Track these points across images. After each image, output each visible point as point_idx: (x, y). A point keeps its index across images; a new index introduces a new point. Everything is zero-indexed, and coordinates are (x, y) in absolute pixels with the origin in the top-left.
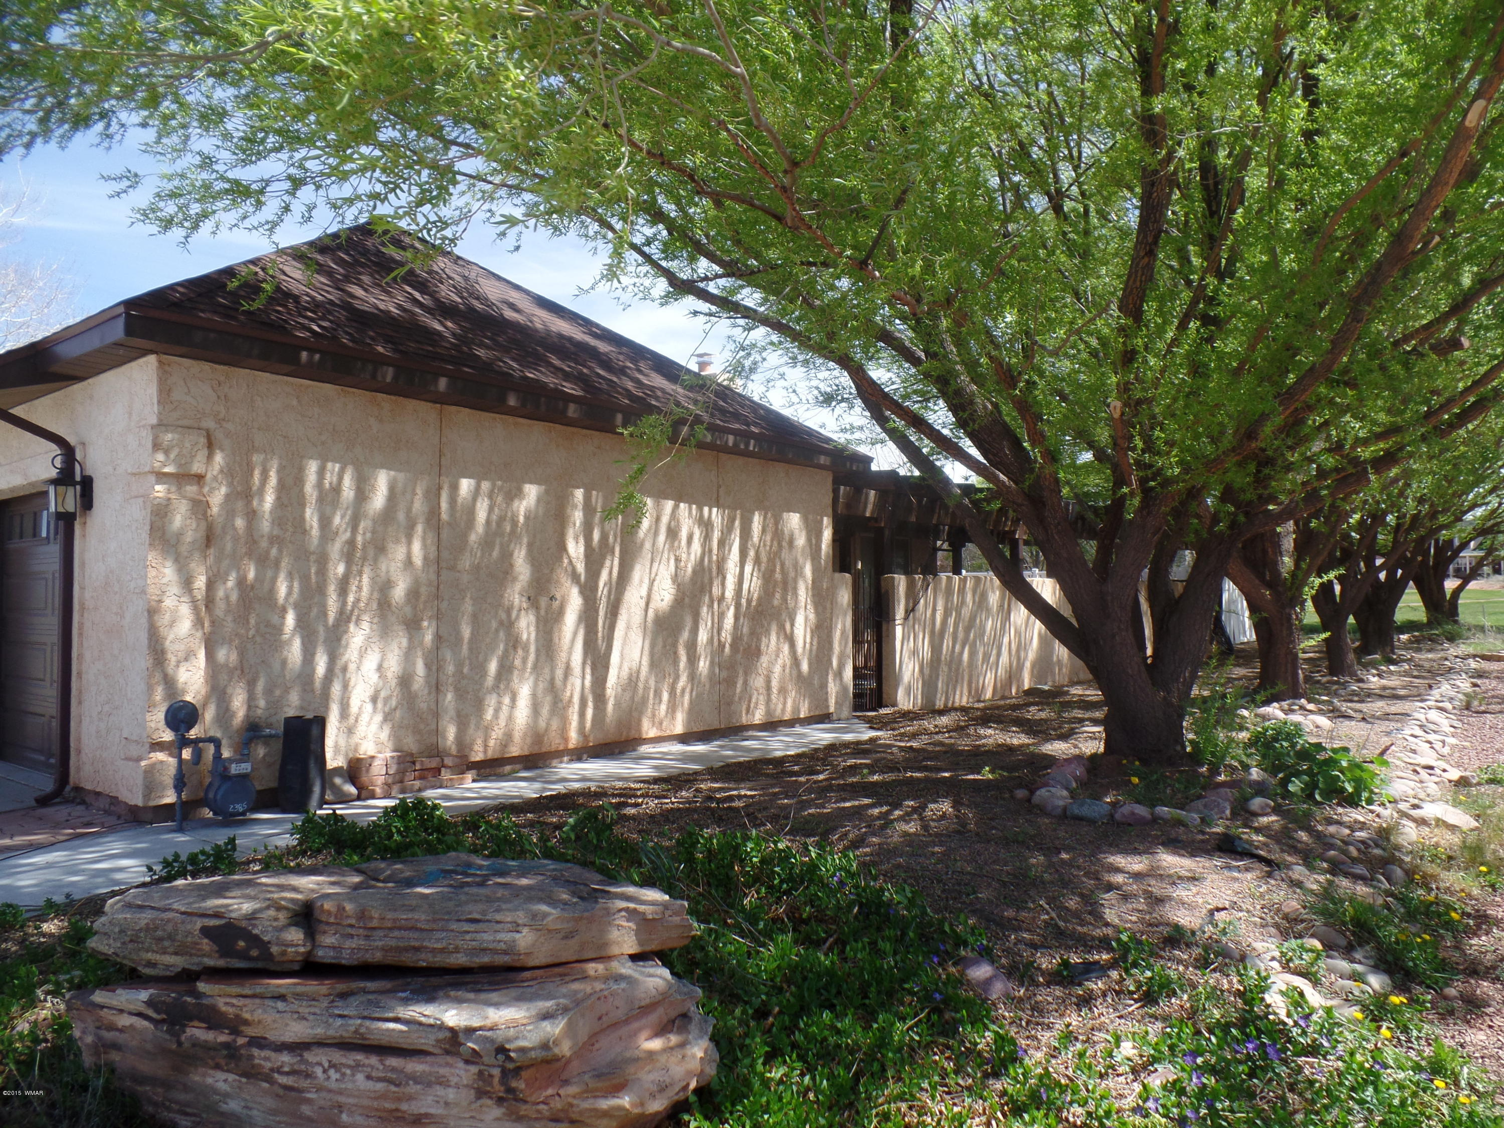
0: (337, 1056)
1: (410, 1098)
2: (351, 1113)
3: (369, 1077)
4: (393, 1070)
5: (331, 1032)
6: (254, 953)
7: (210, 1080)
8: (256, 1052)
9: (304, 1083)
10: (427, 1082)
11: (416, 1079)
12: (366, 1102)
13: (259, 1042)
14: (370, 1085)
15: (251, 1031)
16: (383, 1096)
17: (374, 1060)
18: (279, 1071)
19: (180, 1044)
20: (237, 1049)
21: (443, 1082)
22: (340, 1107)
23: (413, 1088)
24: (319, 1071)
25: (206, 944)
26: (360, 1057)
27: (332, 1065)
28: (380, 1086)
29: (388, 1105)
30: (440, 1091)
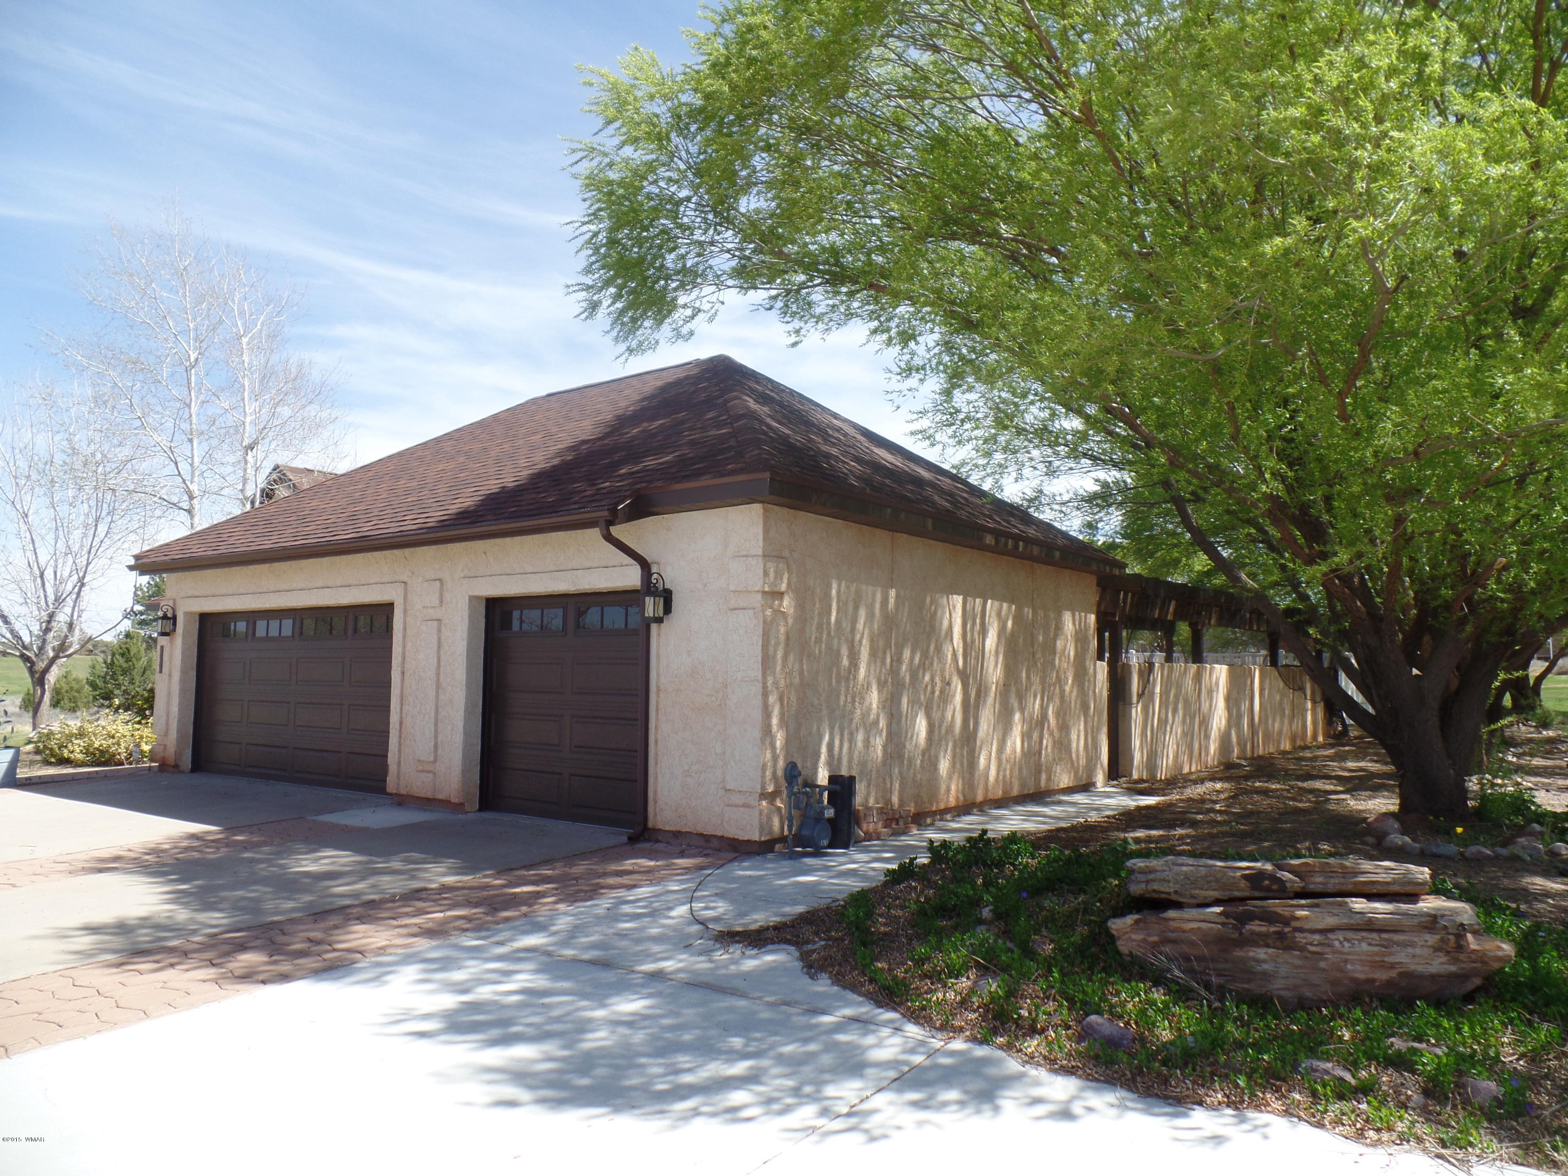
0: (1350, 935)
1: (1391, 954)
2: (1353, 964)
3: (1370, 944)
4: (1385, 940)
5: (1352, 922)
6: (1275, 887)
7: (1251, 954)
8: (1297, 934)
9: (1327, 950)
10: (1404, 945)
11: (1399, 944)
12: (1363, 958)
13: (1301, 930)
14: (1371, 948)
15: (1295, 924)
16: (1377, 954)
17: (1375, 935)
18: (1311, 944)
19: (1241, 934)
20: (1286, 934)
21: (1412, 945)
22: (1346, 961)
23: (1396, 948)
24: (1337, 943)
25: (1243, 884)
26: (1364, 934)
27: (1346, 939)
28: (1376, 949)
29: (1377, 958)
30: (1410, 950)
